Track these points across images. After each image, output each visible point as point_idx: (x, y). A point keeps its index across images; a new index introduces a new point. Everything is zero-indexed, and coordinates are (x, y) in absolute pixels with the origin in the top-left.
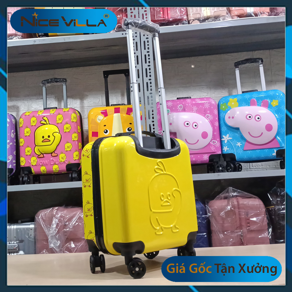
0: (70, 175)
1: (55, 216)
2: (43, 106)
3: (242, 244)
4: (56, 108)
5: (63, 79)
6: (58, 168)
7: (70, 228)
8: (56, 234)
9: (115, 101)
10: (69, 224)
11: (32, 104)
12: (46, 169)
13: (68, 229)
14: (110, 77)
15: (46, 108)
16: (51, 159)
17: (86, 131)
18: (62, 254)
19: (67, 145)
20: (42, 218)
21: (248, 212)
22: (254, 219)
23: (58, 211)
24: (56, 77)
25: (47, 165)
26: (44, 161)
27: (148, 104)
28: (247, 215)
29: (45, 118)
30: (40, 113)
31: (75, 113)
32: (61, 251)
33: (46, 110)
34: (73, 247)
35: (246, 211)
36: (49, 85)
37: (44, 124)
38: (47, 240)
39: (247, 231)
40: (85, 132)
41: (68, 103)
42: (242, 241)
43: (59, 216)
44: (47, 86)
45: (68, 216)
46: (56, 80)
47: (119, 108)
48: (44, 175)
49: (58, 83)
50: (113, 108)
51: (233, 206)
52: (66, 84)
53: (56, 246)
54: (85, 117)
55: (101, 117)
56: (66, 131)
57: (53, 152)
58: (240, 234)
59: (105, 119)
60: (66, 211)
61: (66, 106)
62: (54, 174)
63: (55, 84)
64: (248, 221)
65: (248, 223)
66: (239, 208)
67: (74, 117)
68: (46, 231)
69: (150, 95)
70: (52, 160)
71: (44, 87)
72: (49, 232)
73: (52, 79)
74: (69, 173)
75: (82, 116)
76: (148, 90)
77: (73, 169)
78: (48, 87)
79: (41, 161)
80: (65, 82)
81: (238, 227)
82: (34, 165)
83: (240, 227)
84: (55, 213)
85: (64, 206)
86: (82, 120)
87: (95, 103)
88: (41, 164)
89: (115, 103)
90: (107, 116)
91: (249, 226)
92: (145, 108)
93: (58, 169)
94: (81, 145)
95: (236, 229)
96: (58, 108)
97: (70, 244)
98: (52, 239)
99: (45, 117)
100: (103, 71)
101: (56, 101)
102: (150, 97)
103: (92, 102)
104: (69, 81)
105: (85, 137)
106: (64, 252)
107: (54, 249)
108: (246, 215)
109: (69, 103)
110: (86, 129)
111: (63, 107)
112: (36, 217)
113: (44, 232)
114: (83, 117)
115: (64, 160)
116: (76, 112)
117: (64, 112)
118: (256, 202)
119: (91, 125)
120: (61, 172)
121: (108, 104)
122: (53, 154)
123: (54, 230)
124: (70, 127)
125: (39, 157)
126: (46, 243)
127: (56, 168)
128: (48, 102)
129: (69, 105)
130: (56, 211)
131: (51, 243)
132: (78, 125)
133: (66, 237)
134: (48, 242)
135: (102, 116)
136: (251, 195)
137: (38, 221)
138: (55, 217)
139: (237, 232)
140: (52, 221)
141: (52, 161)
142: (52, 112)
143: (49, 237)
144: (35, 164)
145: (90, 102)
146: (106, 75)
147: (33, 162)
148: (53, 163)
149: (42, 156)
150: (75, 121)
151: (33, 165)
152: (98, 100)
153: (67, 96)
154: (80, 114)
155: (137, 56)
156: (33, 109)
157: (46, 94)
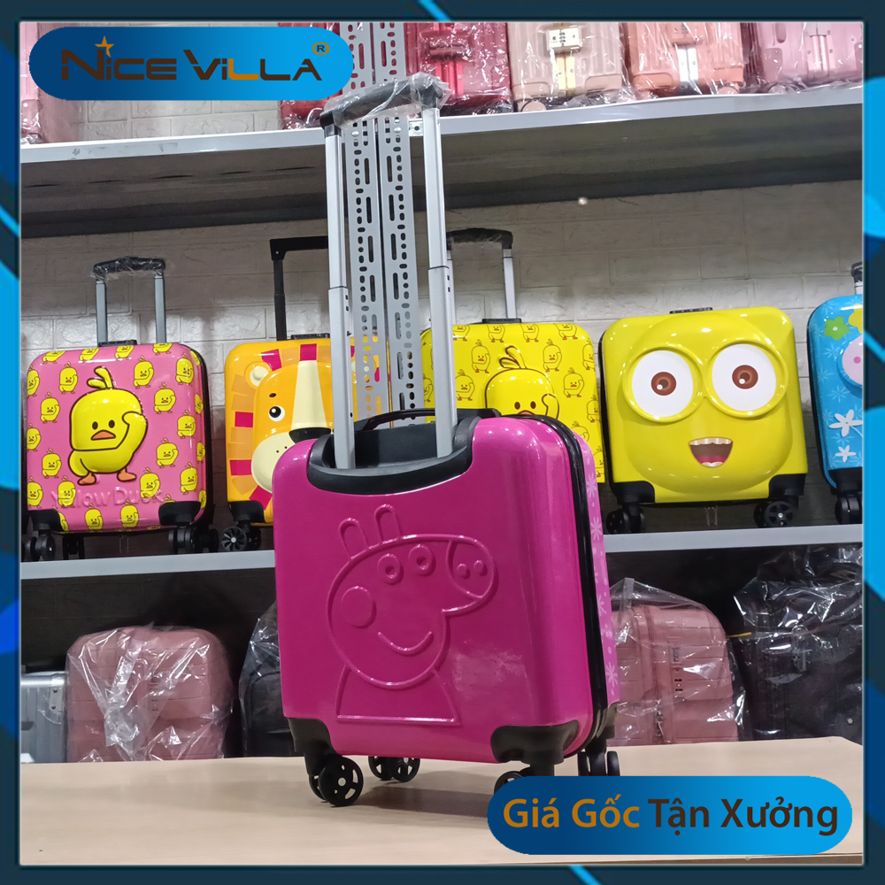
0: (171, 537)
1: (124, 653)
2: (95, 336)
3: (660, 739)
4: (135, 342)
5: (154, 260)
6: (137, 515)
7: (166, 689)
8: (128, 706)
9: (303, 325)
10: (165, 676)
11: (64, 330)
12: (100, 518)
13: (161, 693)
14: (290, 257)
15: (104, 341)
16: (118, 488)
17: (217, 410)
18: (145, 763)
19: (164, 449)
20: (88, 660)
21: (678, 649)
22: (697, 669)
23: (133, 640)
24: (135, 254)
25: (105, 505)
26: (95, 494)
27: (398, 336)
28: (675, 657)
29: (102, 371)
30: (88, 358)
31: (189, 358)
32: (141, 756)
33: (105, 348)
34: (175, 743)
35: (672, 645)
36: (115, 276)
37: (99, 388)
38: (100, 723)
39: (675, 704)
40: (215, 413)
41: (167, 330)
42: (660, 733)
43: (136, 653)
44: (108, 279)
45: (161, 655)
46: (134, 263)
47: (315, 345)
48: (96, 534)
49: (141, 271)
50: (297, 344)
51: (635, 631)
52: (162, 275)
53: (126, 741)
54: (216, 370)
55: (263, 370)
56: (163, 409)
57: (122, 469)
58: (654, 713)
59: (274, 375)
60: (156, 639)
61: (162, 338)
62: (125, 533)
63: (133, 273)
64: (677, 675)
65: (676, 680)
66: (651, 637)
67: (184, 370)
68: (98, 695)
69: (402, 312)
70: (120, 491)
71: (101, 282)
72: (107, 700)
73: (124, 260)
74: (167, 531)
75: (208, 366)
76: (396, 296)
77: (180, 519)
78: (112, 281)
79: (88, 494)
80: (159, 268)
81: (648, 692)
82: (68, 507)
83: (656, 691)
84: (124, 646)
85: (151, 624)
86: (209, 377)
87: (247, 331)
88: (87, 503)
89: (303, 332)
90: (280, 367)
91: (681, 690)
92: (388, 347)
93: (137, 519)
94: (204, 451)
95: (644, 698)
96: (139, 343)
97: (167, 737)
98: (114, 721)
99: (100, 367)
100: (271, 241)
101: (132, 321)
102: (402, 317)
103: (237, 327)
104: (171, 266)
105: (215, 428)
106: (148, 759)
107: (121, 748)
108: (672, 659)
109: (172, 329)
110: (219, 404)
111: (154, 341)
112: (71, 657)
113: (92, 700)
114: (211, 368)
115: (155, 492)
116: (190, 355)
117: (156, 354)
118: (701, 621)
119: (232, 394)
120: (145, 527)
121: (281, 334)
122: (123, 476)
123: (121, 693)
124: (174, 398)
125: (81, 482)
126: (97, 732)
127: (129, 514)
128: (111, 326)
129: (172, 335)
130: (128, 638)
131: (111, 732)
132: (197, 391)
133: (157, 714)
134: (102, 729)
136: (686, 600)
137: (77, 667)
138: (124, 656)
139: (646, 707)
140: (115, 668)
141: (121, 494)
142: (123, 353)
143: (108, 716)
144: (70, 504)
145: (231, 329)
146: (277, 253)
147: (64, 497)
148: (123, 501)
149: (90, 479)
150: (187, 380)
151: (63, 506)
152: (255, 323)
153: (165, 310)
154: (202, 361)
155: (368, 200)
156: (67, 344)
157: (106, 303)
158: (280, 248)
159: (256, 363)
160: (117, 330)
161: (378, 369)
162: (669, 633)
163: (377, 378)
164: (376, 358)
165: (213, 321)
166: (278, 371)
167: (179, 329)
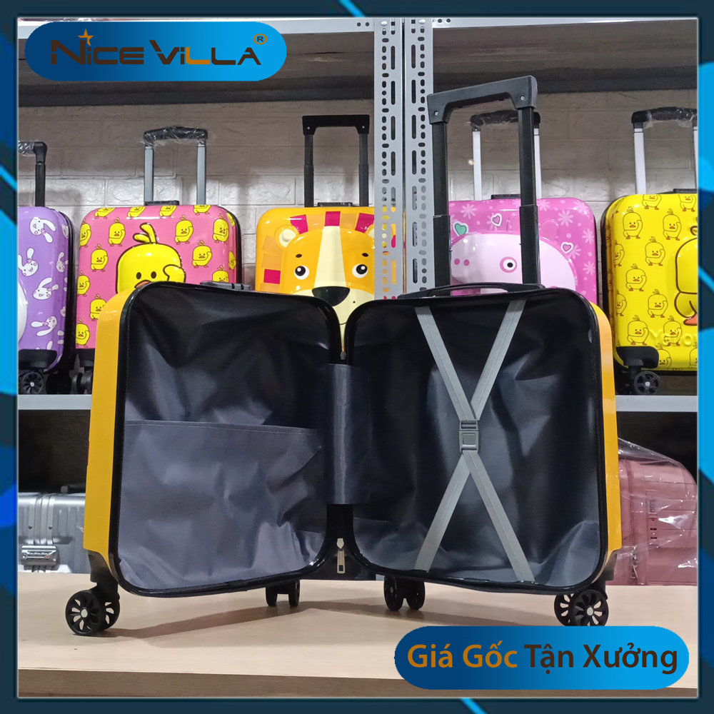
2: (142, 196)
3: (635, 581)
4: (177, 203)
5: (198, 130)
9: (329, 194)
11: (115, 189)
14: (320, 132)
15: (150, 200)
17: (248, 267)
21: (654, 501)
22: (670, 520)
24: (182, 124)
27: (415, 207)
28: (652, 508)
29: (147, 228)
30: (135, 215)
31: (225, 219)
33: (151, 207)
35: (650, 497)
36: (162, 143)
37: (143, 243)
39: (649, 550)
40: (246, 271)
41: (207, 194)
42: (635, 575)
44: (156, 145)
46: (180, 132)
47: (339, 213)
49: (185, 139)
50: (324, 210)
52: (205, 144)
54: (249, 232)
55: (291, 233)
56: (199, 263)
58: (630, 557)
59: (299, 239)
61: (202, 200)
63: (178, 141)
64: (652, 524)
65: (651, 529)
66: (631, 489)
67: (221, 229)
69: (419, 186)
71: (150, 147)
73: (171, 128)
75: (242, 227)
76: (414, 171)
78: (160, 147)
80: (203, 137)
81: (626, 538)
83: (633, 537)
86: (242, 237)
87: (278, 197)
89: (328, 200)
90: (307, 231)
91: (656, 538)
92: (404, 217)
96: (181, 203)
99: (146, 223)
100: (304, 118)
101: (176, 185)
102: (419, 191)
103: (269, 194)
104: (213, 136)
108: (649, 510)
109: (212, 193)
110: (250, 261)
111: (194, 203)
114: (244, 230)
116: (226, 217)
117: (196, 214)
118: (677, 477)
119: (262, 253)
121: (309, 202)
124: (210, 254)
128: (157, 188)
129: (211, 198)
132: (231, 249)
135: (294, 231)
136: (664, 457)
139: (623, 551)
142: (166, 211)
145: (264, 195)
146: (309, 128)
150: (223, 239)
152: (286, 190)
153: (206, 176)
154: (237, 222)
155: (393, 83)
156: (117, 202)
157: (153, 166)
158: (311, 124)
159: (285, 226)
160: (162, 191)
161: (394, 236)
162: (646, 486)
163: (393, 244)
164: (394, 226)
165: (248, 187)
166: (305, 235)
167: (217, 192)
